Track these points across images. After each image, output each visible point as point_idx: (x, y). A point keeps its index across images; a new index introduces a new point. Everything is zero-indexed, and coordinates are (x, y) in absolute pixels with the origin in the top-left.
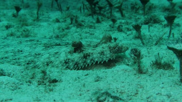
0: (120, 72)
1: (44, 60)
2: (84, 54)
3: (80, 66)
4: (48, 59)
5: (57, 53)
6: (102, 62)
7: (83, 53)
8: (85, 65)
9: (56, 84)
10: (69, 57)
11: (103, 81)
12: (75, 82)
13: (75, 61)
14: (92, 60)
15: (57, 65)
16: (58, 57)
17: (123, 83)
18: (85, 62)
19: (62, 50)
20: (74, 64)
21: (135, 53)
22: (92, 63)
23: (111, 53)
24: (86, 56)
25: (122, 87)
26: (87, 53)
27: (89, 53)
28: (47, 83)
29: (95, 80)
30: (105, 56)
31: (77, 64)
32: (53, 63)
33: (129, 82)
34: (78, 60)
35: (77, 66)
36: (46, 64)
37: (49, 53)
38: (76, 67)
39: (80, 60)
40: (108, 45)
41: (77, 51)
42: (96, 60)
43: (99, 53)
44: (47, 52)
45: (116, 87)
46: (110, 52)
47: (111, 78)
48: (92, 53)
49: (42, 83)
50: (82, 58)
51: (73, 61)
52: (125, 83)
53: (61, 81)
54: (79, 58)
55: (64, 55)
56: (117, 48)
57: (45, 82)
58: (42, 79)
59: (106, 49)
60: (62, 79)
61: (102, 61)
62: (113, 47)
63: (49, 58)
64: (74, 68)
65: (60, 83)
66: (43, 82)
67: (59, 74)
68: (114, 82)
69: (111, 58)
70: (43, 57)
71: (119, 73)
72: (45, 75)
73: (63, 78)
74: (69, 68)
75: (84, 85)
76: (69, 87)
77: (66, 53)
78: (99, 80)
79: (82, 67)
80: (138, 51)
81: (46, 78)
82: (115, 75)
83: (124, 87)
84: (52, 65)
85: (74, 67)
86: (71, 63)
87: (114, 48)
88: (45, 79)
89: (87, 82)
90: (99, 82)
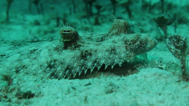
0: (150, 78)
1: (12, 64)
2: (82, 52)
3: (75, 72)
4: (18, 63)
5: (35, 50)
6: (112, 67)
7: (79, 50)
8: (83, 71)
9: (31, 100)
10: (56, 56)
11: (122, 92)
12: (68, 96)
13: (67, 63)
14: (95, 62)
15: (34, 72)
16: (35, 58)
17: (160, 95)
18: (83, 65)
19: (42, 46)
20: (64, 69)
21: (176, 44)
22: (96, 68)
23: (127, 51)
24: (85, 54)
25: (160, 102)
26: (86, 50)
27: (91, 50)
28: (12, 98)
29: (107, 91)
30: (117, 56)
31: (69, 68)
32: (26, 68)
33: (170, 94)
34: (72, 62)
35: (70, 72)
36: (14, 70)
37: (19, 53)
38: (68, 73)
39: (74, 62)
40: (122, 38)
41: (68, 47)
42: (103, 62)
43: (107, 50)
44: (17, 51)
45: (148, 102)
46: (127, 49)
47: (136, 88)
48: (95, 50)
49: (4, 99)
50: (78, 59)
51: (62, 63)
52: (164, 94)
53: (40, 95)
54: (74, 58)
55: (47, 54)
56: (138, 43)
57: (10, 96)
58: (4, 91)
59: (120, 44)
60: (42, 92)
61: (112, 65)
62: (131, 41)
63: (19, 60)
64: (65, 76)
65: (39, 99)
66: (6, 97)
67: (37, 84)
68: (142, 93)
69: (128, 59)
70: (9, 59)
71: (149, 80)
72: (9, 85)
73: (45, 90)
74: (56, 75)
75: (86, 99)
76: (57, 104)
77: (49, 50)
78: (113, 90)
79: (78, 73)
80: (182, 40)
81: (11, 90)
82: (141, 83)
83: (163, 103)
84: (26, 72)
85: (65, 74)
86: (58, 66)
87: (134, 42)
88: (9, 90)
89: (90, 94)
90: (114, 93)
